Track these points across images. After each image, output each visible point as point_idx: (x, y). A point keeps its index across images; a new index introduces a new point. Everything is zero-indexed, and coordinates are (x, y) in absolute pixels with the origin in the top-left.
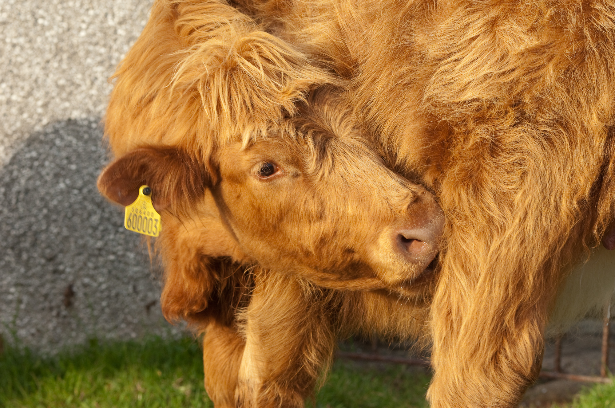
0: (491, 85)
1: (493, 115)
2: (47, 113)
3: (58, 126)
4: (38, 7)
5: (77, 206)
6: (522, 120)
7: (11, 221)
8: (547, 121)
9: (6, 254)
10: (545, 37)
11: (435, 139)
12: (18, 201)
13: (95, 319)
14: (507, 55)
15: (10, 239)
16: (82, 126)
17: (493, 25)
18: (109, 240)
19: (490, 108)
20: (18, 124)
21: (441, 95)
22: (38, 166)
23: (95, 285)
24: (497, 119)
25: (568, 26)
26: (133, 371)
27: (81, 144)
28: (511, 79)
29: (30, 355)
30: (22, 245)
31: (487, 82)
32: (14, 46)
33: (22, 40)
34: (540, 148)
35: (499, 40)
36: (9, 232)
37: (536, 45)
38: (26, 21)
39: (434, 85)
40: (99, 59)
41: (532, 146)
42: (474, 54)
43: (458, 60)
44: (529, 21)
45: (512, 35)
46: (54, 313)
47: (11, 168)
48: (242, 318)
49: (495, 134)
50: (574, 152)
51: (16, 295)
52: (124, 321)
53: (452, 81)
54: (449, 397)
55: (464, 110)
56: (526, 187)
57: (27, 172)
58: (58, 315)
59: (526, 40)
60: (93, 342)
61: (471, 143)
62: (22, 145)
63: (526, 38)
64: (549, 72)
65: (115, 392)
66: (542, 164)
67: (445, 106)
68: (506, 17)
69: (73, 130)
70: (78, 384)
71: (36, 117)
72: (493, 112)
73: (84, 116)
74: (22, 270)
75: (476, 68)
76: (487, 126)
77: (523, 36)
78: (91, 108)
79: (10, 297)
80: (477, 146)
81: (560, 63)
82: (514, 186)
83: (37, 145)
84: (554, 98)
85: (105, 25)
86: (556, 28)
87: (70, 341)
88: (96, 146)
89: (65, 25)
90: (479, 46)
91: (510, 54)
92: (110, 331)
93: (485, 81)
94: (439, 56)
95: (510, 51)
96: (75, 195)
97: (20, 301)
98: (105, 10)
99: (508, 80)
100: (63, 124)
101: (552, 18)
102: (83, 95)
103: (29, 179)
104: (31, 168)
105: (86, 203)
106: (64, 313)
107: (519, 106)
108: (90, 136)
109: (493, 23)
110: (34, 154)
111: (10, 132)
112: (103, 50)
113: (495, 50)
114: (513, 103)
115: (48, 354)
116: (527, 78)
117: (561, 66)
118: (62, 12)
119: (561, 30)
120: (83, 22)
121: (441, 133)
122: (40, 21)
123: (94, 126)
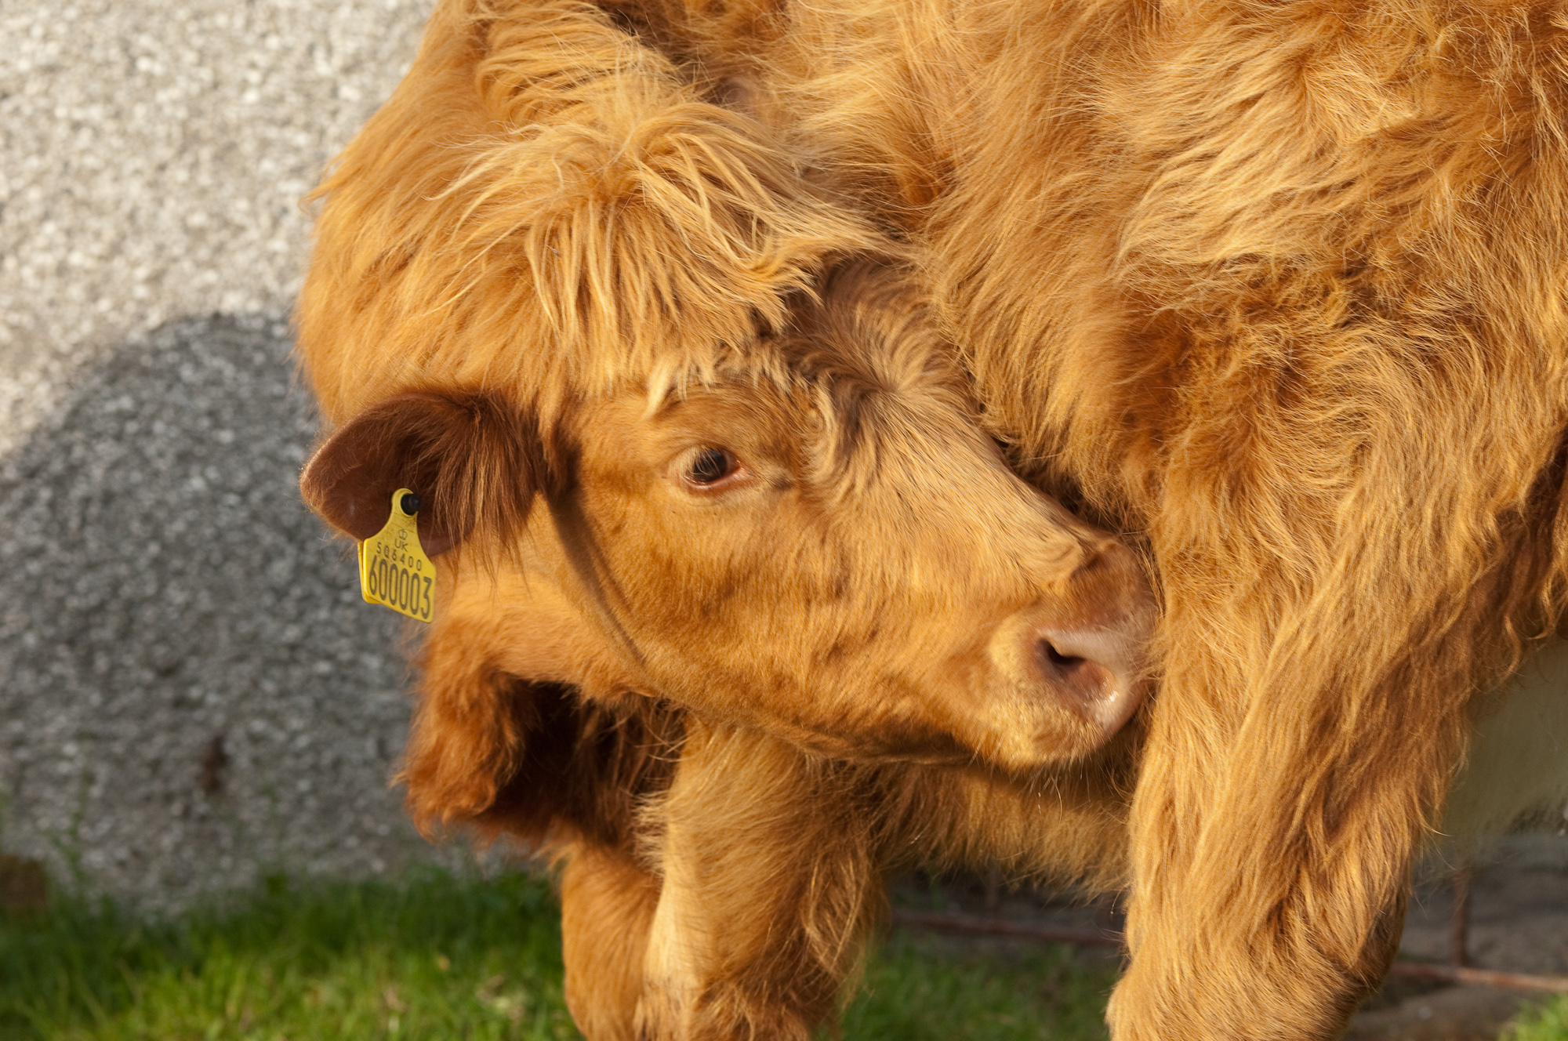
0: (1290, 221)
1: (1293, 299)
2: (159, 298)
3: (186, 331)
4: (138, 29)
5: (234, 537)
6: (1366, 312)
7: (66, 574)
8: (1432, 313)
9: (54, 658)
10: (1433, 99)
11: (1145, 361)
12: (84, 522)
13: (280, 824)
14: (1333, 145)
15: (65, 621)
16: (248, 332)
17: (1300, 70)
18: (317, 622)
19: (1285, 279)
20: (87, 327)
21: (1162, 245)
22: (137, 434)
23: (280, 736)
24: (1303, 307)
25: (1492, 74)
26: (377, 958)
27: (245, 377)
28: (1343, 205)
29: (113, 915)
30: (95, 635)
31: (1279, 213)
32: (76, 126)
33: (96, 113)
34: (1407, 382)
35: (1314, 108)
36: (61, 602)
37: (1409, 121)
38: (108, 63)
39: (1148, 220)
40: (292, 161)
41: (1388, 377)
42: (1249, 141)
43: (1208, 157)
44: (1392, 60)
45: (1347, 96)
46: (176, 808)
47: (67, 437)
48: (651, 820)
49: (1296, 346)
50: (1496, 390)
51: (80, 763)
52: (356, 829)
53: (1193, 209)
54: (1158, 1017)
55: (1220, 283)
56: (1367, 479)
57: (107, 449)
58: (186, 813)
59: (1381, 108)
60: (274, 882)
61: (1233, 367)
62: (97, 381)
63: (1382, 104)
64: (1439, 190)
65: (331, 1010)
66: (1410, 422)
67: (1172, 272)
68: (1333, 49)
69: (227, 343)
70: (237, 990)
71: (131, 308)
72: (1294, 290)
73: (254, 306)
74: (96, 699)
75: (1254, 177)
76: (1276, 326)
77: (1373, 97)
78: (273, 285)
79: (64, 768)
80: (1246, 377)
81: (1468, 166)
82: (1334, 480)
83: (133, 379)
84: (1450, 254)
85: (309, 75)
86: (1460, 78)
87: (216, 881)
88: (285, 382)
89: (206, 74)
90: (1262, 121)
91: (1340, 144)
92: (317, 855)
93: (1274, 210)
94: (1160, 147)
95: (1341, 135)
96: (231, 507)
97: (89, 779)
98: (308, 37)
99: (1334, 210)
100: (200, 327)
101: (1449, 50)
102: (252, 253)
103: (115, 466)
104: (119, 437)
105: (259, 529)
106: (201, 808)
107: (1360, 276)
108: (270, 356)
109: (1299, 64)
110: (126, 403)
111: (64, 347)
112: (302, 139)
113: (1302, 131)
114: (1345, 267)
115: (159, 913)
116: (1384, 204)
117: (1471, 175)
118: (198, 41)
119: (1472, 83)
120: (253, 66)
121: (1160, 344)
122: (144, 64)
123: (279, 331)
